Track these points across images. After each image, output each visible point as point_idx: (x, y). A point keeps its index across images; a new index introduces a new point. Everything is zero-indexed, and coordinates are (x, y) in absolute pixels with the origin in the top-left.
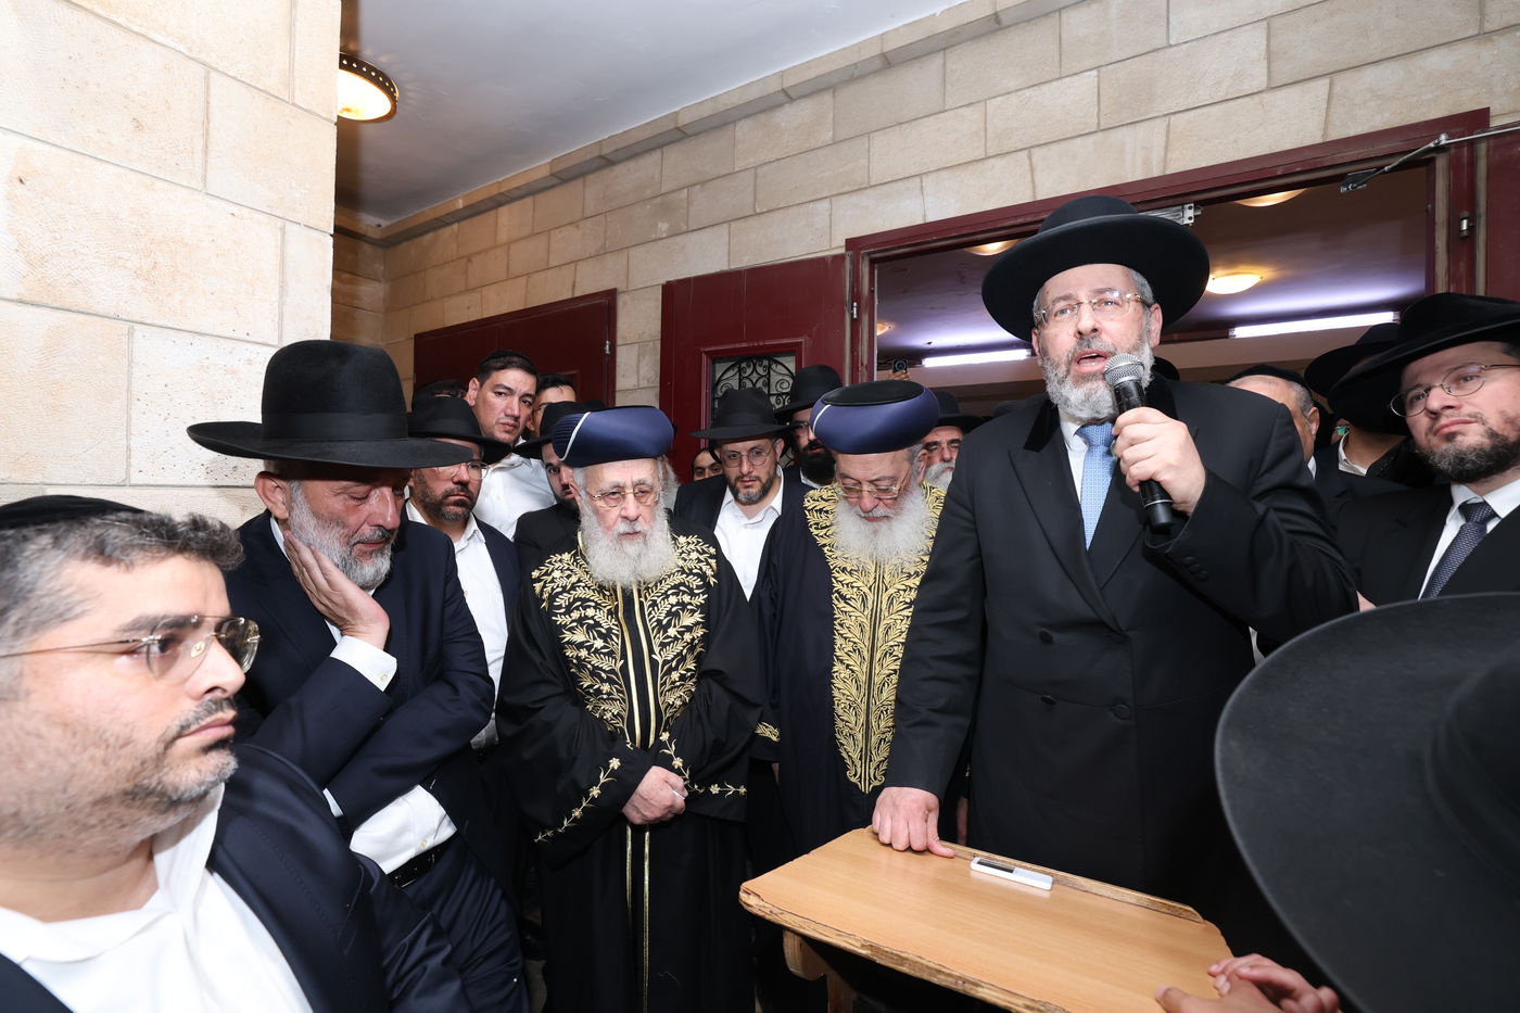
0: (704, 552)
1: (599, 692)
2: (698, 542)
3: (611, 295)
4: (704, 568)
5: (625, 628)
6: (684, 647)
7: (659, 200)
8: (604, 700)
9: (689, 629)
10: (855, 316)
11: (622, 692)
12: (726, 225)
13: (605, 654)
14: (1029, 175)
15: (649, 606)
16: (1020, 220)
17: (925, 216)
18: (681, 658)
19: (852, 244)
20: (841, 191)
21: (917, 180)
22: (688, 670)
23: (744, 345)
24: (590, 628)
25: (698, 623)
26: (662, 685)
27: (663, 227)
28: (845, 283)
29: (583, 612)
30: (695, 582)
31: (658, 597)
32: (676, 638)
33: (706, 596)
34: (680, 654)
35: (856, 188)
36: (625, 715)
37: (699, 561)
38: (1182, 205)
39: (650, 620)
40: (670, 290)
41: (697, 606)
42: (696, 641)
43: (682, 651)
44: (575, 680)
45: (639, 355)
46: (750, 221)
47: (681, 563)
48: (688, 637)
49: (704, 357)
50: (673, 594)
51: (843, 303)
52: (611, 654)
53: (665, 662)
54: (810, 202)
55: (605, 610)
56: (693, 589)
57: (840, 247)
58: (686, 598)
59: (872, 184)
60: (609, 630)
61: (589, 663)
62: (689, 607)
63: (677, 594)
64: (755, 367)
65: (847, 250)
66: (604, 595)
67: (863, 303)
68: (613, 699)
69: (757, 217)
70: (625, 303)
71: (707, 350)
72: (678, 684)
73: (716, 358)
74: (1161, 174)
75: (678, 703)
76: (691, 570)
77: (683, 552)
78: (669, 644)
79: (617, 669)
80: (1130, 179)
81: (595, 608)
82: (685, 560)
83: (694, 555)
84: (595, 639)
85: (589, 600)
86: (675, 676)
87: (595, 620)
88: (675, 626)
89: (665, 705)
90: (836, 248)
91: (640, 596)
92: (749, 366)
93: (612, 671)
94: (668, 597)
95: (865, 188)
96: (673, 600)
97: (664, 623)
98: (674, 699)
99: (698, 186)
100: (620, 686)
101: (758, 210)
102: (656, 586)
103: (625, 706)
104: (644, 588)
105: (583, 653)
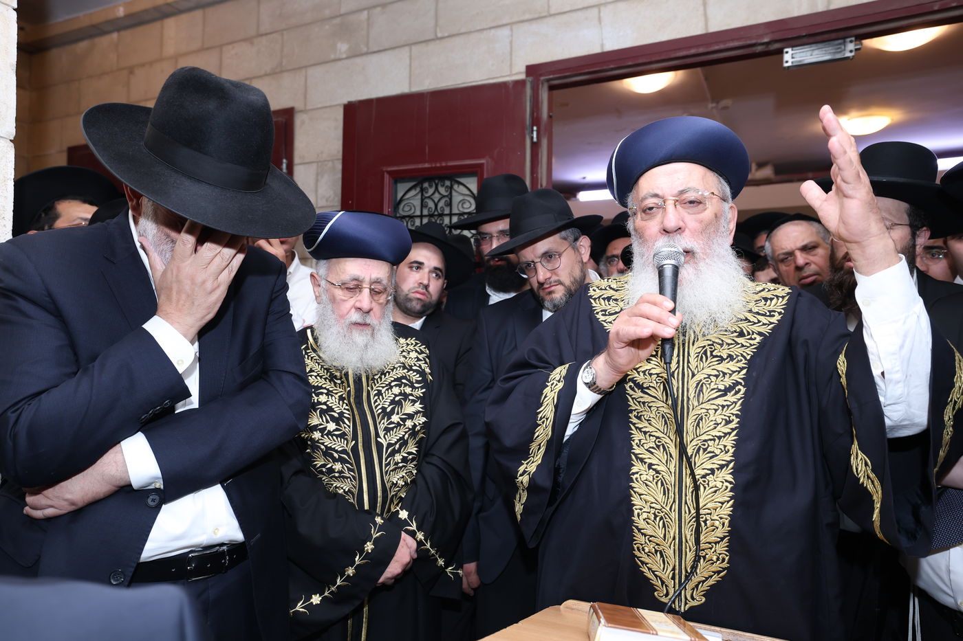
0: (422, 352)
1: (331, 470)
2: (417, 344)
3: (289, 113)
4: (423, 366)
5: (356, 412)
6: (406, 433)
7: (337, 21)
8: (336, 478)
9: (411, 416)
10: (535, 140)
11: (353, 470)
12: (407, 49)
13: (337, 436)
14: (702, 8)
15: (375, 396)
16: (693, 51)
17: (602, 45)
18: (403, 442)
19: (531, 70)
20: (522, 18)
21: (595, 11)
22: (409, 453)
23: (427, 165)
24: (323, 412)
25: (418, 412)
26: (386, 465)
27: (343, 47)
28: (526, 107)
29: (316, 398)
30: (416, 377)
31: (383, 387)
32: (398, 424)
33: (424, 390)
34: (401, 439)
35: (536, 16)
36: (355, 491)
37: (419, 360)
38: (844, 38)
39: (376, 407)
40: (352, 112)
41: (417, 397)
42: (418, 428)
43: (404, 436)
44: (310, 460)
45: (317, 174)
46: (431, 46)
47: (402, 360)
48: (409, 423)
49: (387, 177)
50: (396, 386)
51: (524, 128)
52: (343, 436)
53: (389, 445)
54: (491, 28)
55: (337, 396)
56: (412, 383)
57: (520, 73)
58: (408, 390)
59: (552, 12)
60: (341, 414)
61: (323, 444)
62: (411, 398)
63: (400, 387)
64: (437, 189)
65: (527, 76)
66: (335, 383)
67: (542, 128)
68: (344, 477)
69: (438, 42)
70: (303, 123)
71: (389, 169)
72: (401, 465)
73: (398, 177)
74: (825, 9)
75: (401, 483)
76: (411, 366)
77: (403, 351)
78: (392, 429)
79: (349, 449)
80: (796, 13)
81: (327, 394)
82: (406, 358)
83: (413, 355)
84: (327, 422)
85: (321, 388)
86: (398, 458)
87: (327, 406)
88: (398, 414)
89: (390, 484)
90: (515, 74)
91: (368, 386)
92: (431, 186)
93: (344, 452)
94: (391, 388)
95: (545, 17)
96: (396, 390)
97: (388, 410)
98: (397, 478)
99: (379, 9)
100: (351, 465)
101: (439, 35)
102: (380, 378)
103: (355, 483)
104: (371, 379)
105: (317, 435)
